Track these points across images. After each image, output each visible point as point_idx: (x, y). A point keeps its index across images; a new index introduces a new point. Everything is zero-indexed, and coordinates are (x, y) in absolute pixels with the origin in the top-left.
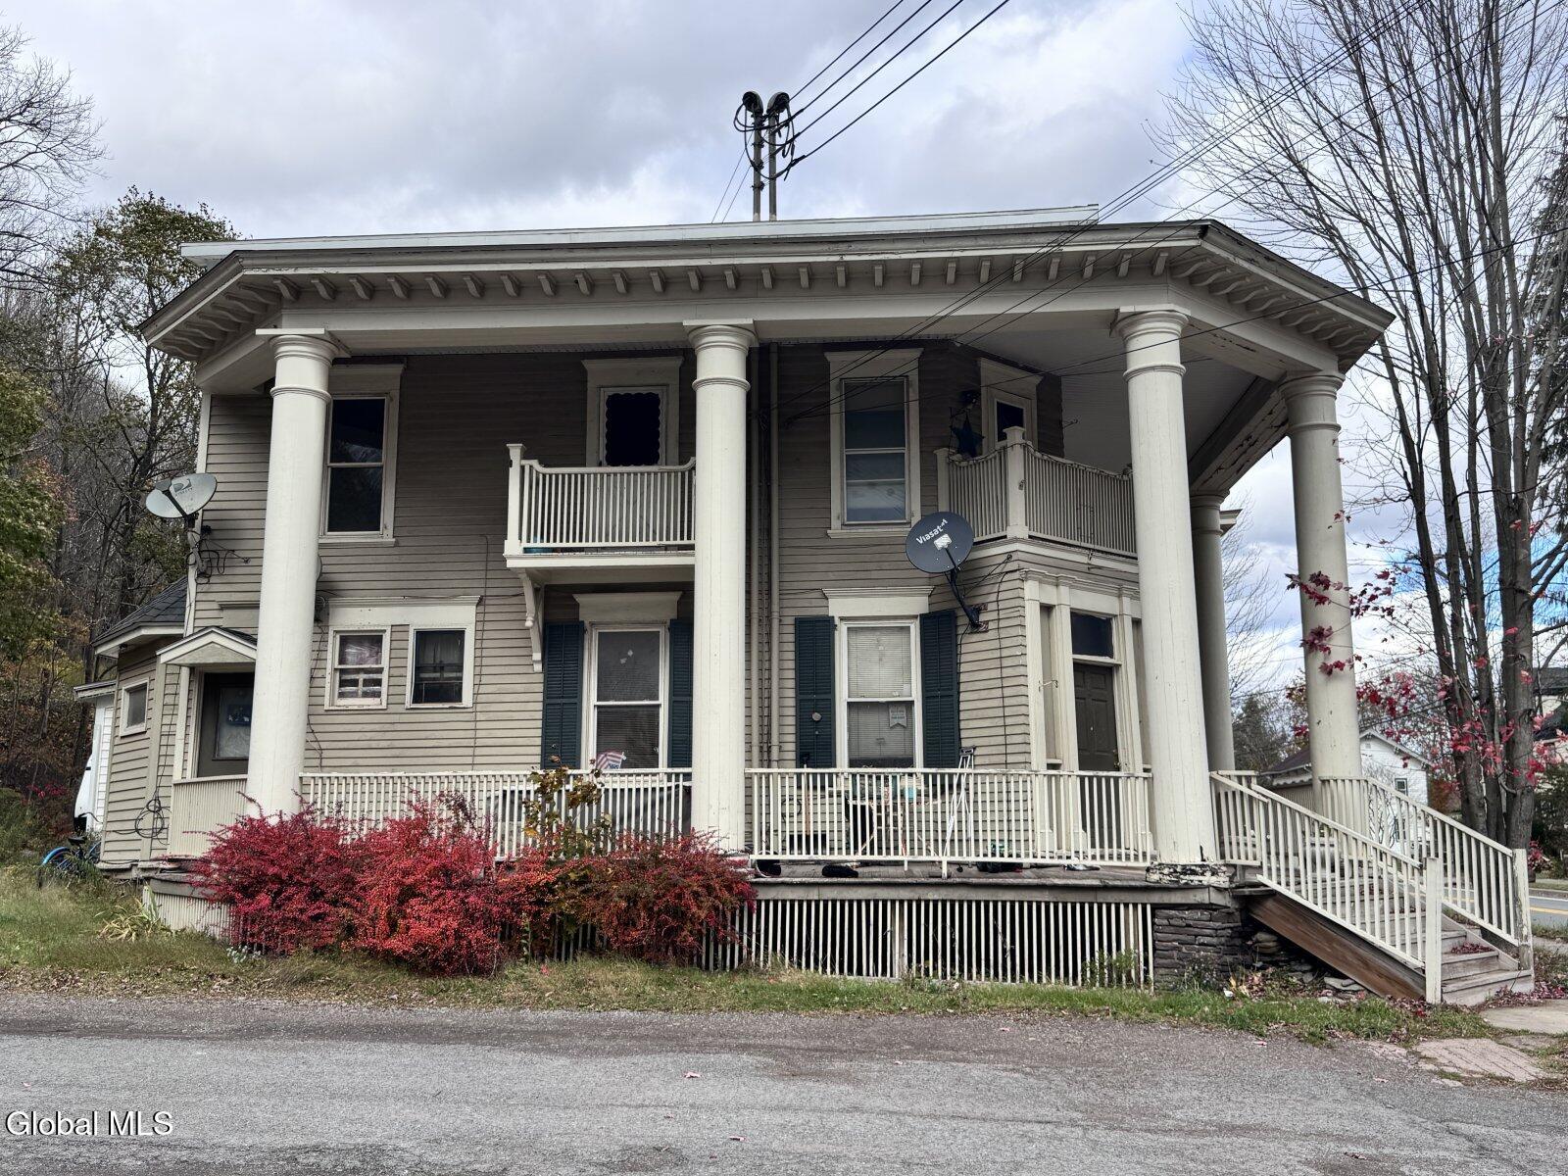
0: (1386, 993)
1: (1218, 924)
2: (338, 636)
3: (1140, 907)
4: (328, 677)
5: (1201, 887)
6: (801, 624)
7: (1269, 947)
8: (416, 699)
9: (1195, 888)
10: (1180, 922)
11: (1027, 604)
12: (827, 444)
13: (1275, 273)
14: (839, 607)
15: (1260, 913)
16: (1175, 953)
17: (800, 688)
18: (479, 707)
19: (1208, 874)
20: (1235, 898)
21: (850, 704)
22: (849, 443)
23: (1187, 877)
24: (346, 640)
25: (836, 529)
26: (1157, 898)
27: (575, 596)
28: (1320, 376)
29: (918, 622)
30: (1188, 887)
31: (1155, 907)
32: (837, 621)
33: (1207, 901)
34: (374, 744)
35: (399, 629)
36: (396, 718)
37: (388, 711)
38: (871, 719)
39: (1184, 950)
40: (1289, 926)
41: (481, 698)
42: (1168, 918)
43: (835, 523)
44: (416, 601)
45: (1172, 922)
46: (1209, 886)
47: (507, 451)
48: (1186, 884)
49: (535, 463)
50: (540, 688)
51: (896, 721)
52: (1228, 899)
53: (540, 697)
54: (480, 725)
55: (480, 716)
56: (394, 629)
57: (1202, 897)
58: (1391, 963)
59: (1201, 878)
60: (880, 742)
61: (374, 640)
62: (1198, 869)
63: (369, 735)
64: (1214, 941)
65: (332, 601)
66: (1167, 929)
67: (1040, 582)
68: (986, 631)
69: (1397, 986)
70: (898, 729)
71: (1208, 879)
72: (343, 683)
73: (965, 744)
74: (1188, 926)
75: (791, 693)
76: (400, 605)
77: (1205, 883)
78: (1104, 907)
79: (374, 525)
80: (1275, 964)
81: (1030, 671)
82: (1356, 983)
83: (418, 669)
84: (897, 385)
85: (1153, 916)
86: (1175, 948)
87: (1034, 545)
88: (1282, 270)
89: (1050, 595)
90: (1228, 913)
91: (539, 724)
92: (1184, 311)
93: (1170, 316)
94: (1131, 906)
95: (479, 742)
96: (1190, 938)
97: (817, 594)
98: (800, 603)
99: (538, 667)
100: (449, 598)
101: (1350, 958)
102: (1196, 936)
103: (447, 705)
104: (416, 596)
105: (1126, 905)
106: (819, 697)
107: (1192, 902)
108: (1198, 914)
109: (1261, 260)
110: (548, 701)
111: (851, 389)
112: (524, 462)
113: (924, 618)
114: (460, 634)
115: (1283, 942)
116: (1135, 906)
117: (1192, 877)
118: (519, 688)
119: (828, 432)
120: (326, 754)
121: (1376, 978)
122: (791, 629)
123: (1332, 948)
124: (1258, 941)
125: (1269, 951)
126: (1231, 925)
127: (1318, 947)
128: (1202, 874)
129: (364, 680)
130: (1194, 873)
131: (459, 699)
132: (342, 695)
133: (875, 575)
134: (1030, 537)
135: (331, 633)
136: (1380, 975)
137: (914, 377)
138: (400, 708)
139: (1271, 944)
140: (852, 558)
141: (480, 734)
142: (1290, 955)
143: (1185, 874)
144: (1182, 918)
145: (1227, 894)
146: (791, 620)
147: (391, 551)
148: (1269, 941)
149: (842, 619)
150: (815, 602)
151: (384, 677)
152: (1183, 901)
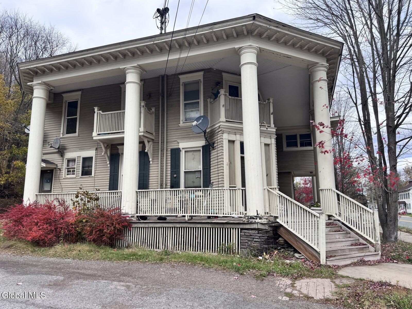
0: (311, 260)
1: (260, 235)
2: (67, 160)
3: (237, 229)
4: (64, 170)
5: (255, 223)
6: (172, 150)
7: (282, 243)
8: (82, 175)
9: (253, 223)
10: (248, 234)
11: (224, 140)
12: (179, 101)
13: (288, 31)
14: (183, 145)
15: (280, 232)
16: (246, 244)
17: (172, 168)
18: (96, 176)
19: (258, 219)
20: (270, 226)
21: (185, 172)
22: (185, 100)
23: (251, 220)
24: (69, 161)
25: (181, 124)
26: (242, 226)
27: (117, 146)
28: (318, 65)
29: (202, 148)
30: (251, 223)
31: (242, 229)
32: (181, 149)
33: (257, 228)
34: (73, 186)
35: (79, 157)
36: (77, 180)
37: (76, 178)
38: (191, 176)
39: (249, 243)
40: (286, 236)
41: (96, 174)
42: (245, 233)
43: (181, 122)
44: (82, 150)
45: (245, 234)
46: (258, 223)
47: (94, 109)
48: (251, 222)
49: (101, 112)
50: (109, 171)
51: (197, 176)
52: (268, 227)
53: (109, 173)
54: (96, 181)
55: (96, 179)
56: (78, 157)
57: (255, 226)
58: (312, 249)
59: (255, 220)
60: (193, 182)
61: (74, 160)
62: (255, 217)
63: (72, 184)
64: (259, 240)
65: (65, 151)
66: (244, 236)
67: (228, 134)
68: (215, 149)
69: (314, 258)
70: (198, 178)
71: (258, 220)
72: (68, 171)
73: (212, 182)
74: (251, 235)
75: (169, 169)
76: (79, 151)
77: (257, 222)
78: (227, 229)
79: (75, 132)
80: (284, 248)
81: (224, 160)
82: (303, 256)
83: (83, 167)
84: (197, 82)
85: (241, 232)
86: (246, 242)
87: (227, 123)
88: (290, 30)
89: (232, 137)
90: (267, 232)
91: (109, 180)
92: (255, 45)
93: (250, 47)
94: (234, 229)
95: (95, 185)
96: (251, 239)
97: (176, 142)
98: (172, 145)
99: (109, 166)
100: (89, 148)
101: (302, 247)
102: (253, 239)
103: (88, 176)
104: (82, 149)
105: (233, 229)
106: (176, 170)
107: (252, 228)
108: (253, 232)
109: (282, 27)
110: (111, 174)
111: (185, 85)
112: (98, 112)
113: (203, 147)
114: (92, 158)
115: (286, 242)
116: (236, 229)
117: (253, 220)
118: (105, 171)
119: (180, 97)
120: (63, 189)
121: (308, 254)
122: (170, 152)
123: (297, 244)
124: (279, 241)
125: (282, 244)
126: (267, 235)
127: (293, 243)
128: (256, 219)
129: (72, 171)
130: (253, 218)
131: (91, 175)
132: (68, 174)
133: (191, 136)
134: (226, 121)
135: (65, 159)
136: (309, 253)
137: (202, 80)
138: (79, 177)
139: (282, 242)
140: (186, 132)
141: (96, 183)
142: (288, 246)
143: (251, 219)
144: (249, 233)
145: (266, 225)
146: (170, 150)
147: (77, 138)
148: (282, 241)
149: (183, 148)
150: (176, 144)
151: (76, 169)
152: (250, 228)
